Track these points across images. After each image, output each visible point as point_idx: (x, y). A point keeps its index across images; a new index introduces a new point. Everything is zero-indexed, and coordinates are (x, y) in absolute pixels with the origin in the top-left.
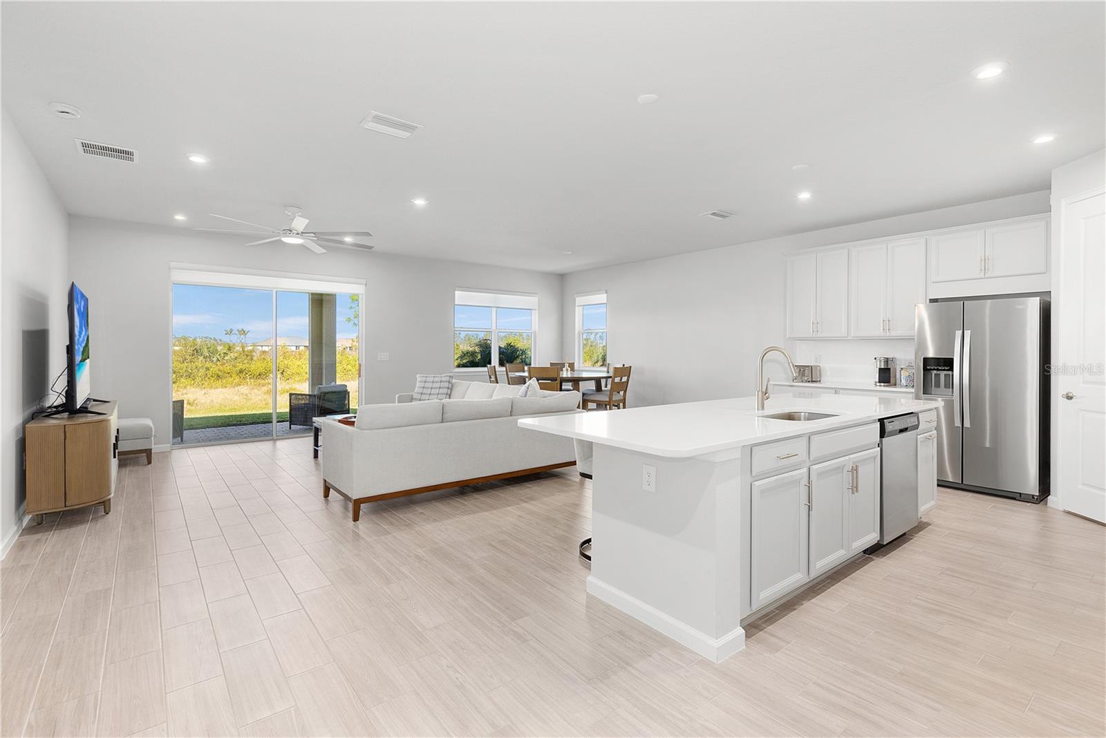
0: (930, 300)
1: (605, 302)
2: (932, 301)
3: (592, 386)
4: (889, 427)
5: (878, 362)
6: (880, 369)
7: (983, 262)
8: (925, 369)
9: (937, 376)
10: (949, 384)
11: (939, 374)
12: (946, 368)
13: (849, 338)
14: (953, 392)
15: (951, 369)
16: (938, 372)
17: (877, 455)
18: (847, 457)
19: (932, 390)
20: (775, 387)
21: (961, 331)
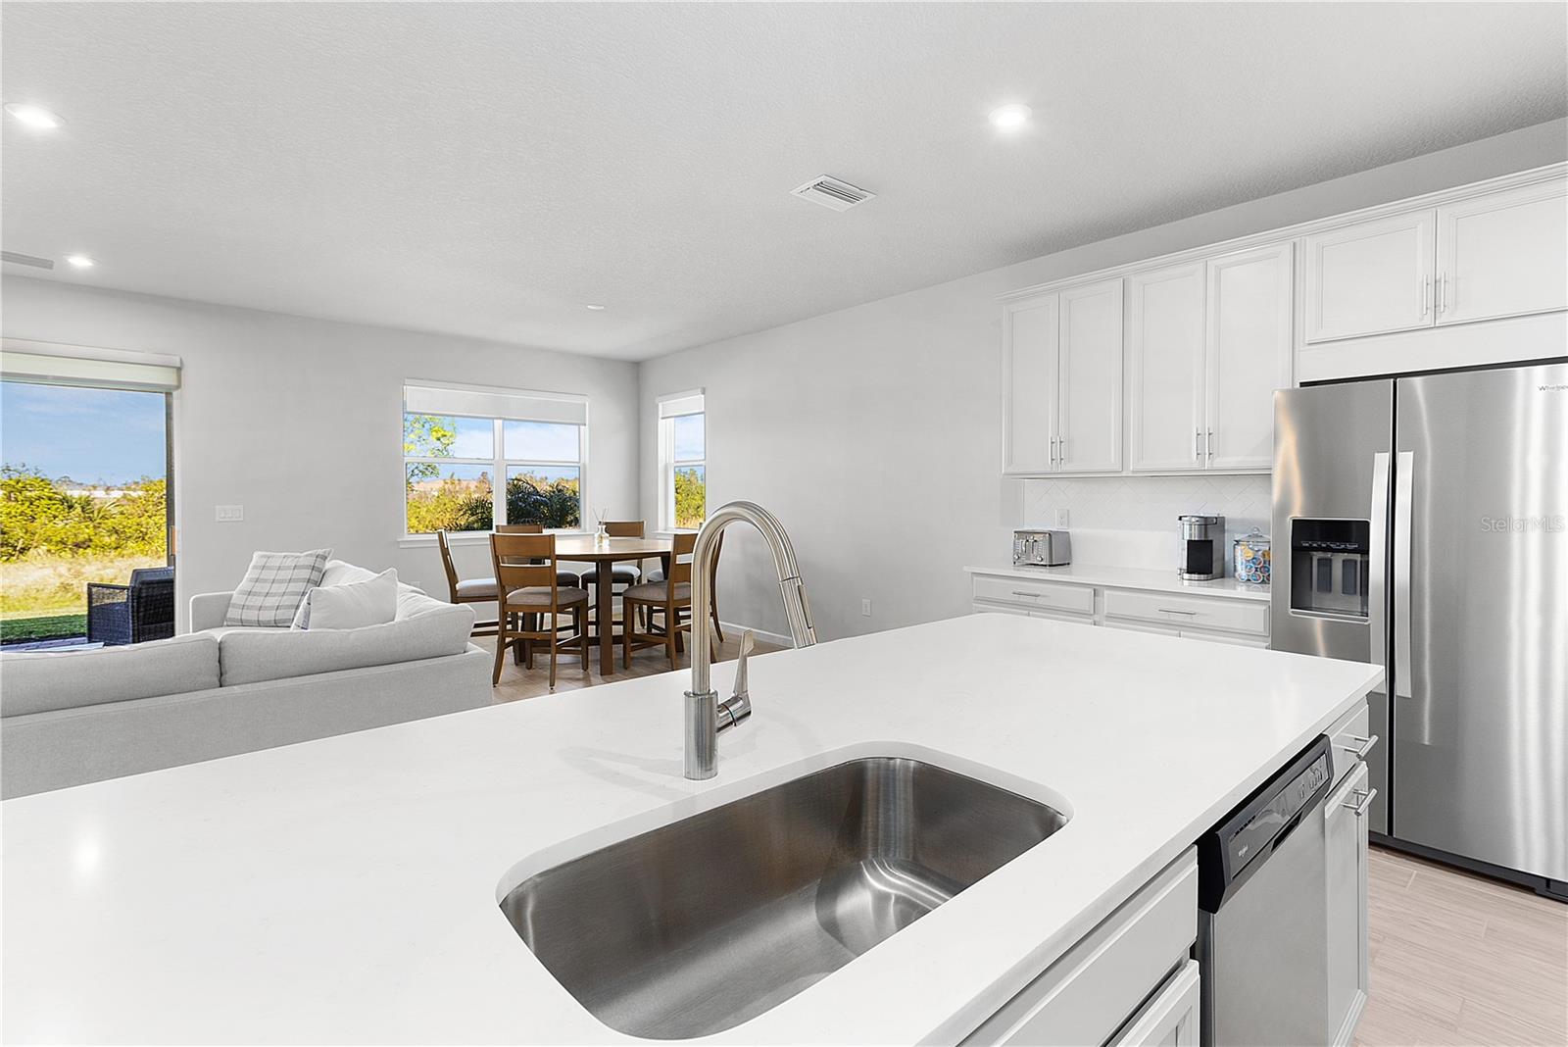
0: (1301, 383)
1: (703, 410)
2: (1307, 385)
4: (1238, 851)
5: (1187, 527)
6: (1189, 542)
7: (1431, 289)
8: (1297, 546)
9: (1326, 564)
11: (1331, 560)
12: (1350, 547)
13: (1124, 474)
14: (1364, 606)
15: (1365, 550)
16: (1329, 555)
19: (1316, 597)
20: (975, 578)
21: (1388, 456)
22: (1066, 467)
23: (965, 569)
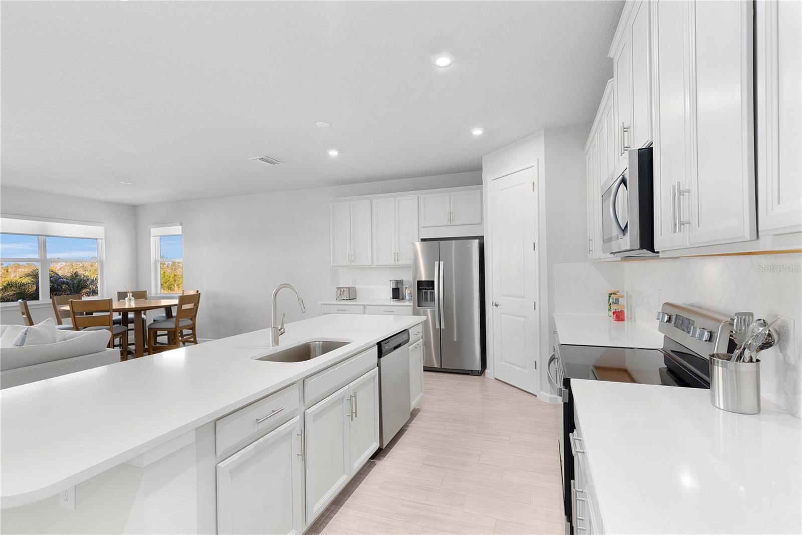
0: (421, 239)
1: (180, 233)
2: (423, 240)
3: (162, 313)
4: (386, 347)
5: (392, 284)
6: (393, 289)
7: (449, 215)
8: (418, 289)
10: (433, 299)
11: (427, 292)
12: (431, 288)
13: (373, 266)
14: (434, 304)
15: (433, 289)
16: (426, 291)
17: (376, 375)
18: (347, 387)
19: (423, 303)
20: (322, 306)
21: (438, 262)
22: (353, 264)
23: (318, 302)
